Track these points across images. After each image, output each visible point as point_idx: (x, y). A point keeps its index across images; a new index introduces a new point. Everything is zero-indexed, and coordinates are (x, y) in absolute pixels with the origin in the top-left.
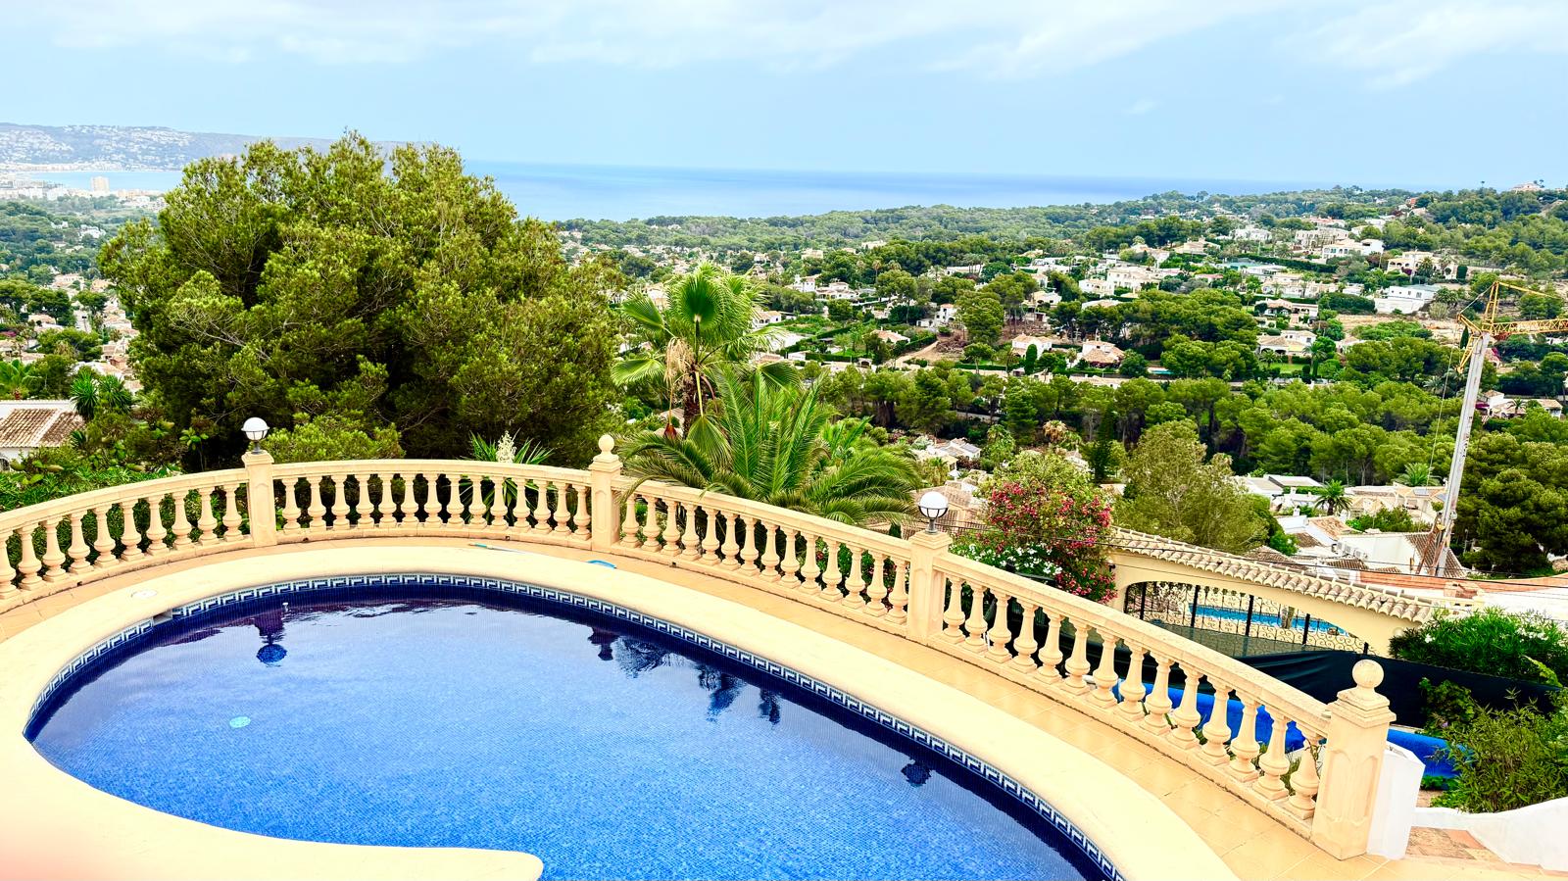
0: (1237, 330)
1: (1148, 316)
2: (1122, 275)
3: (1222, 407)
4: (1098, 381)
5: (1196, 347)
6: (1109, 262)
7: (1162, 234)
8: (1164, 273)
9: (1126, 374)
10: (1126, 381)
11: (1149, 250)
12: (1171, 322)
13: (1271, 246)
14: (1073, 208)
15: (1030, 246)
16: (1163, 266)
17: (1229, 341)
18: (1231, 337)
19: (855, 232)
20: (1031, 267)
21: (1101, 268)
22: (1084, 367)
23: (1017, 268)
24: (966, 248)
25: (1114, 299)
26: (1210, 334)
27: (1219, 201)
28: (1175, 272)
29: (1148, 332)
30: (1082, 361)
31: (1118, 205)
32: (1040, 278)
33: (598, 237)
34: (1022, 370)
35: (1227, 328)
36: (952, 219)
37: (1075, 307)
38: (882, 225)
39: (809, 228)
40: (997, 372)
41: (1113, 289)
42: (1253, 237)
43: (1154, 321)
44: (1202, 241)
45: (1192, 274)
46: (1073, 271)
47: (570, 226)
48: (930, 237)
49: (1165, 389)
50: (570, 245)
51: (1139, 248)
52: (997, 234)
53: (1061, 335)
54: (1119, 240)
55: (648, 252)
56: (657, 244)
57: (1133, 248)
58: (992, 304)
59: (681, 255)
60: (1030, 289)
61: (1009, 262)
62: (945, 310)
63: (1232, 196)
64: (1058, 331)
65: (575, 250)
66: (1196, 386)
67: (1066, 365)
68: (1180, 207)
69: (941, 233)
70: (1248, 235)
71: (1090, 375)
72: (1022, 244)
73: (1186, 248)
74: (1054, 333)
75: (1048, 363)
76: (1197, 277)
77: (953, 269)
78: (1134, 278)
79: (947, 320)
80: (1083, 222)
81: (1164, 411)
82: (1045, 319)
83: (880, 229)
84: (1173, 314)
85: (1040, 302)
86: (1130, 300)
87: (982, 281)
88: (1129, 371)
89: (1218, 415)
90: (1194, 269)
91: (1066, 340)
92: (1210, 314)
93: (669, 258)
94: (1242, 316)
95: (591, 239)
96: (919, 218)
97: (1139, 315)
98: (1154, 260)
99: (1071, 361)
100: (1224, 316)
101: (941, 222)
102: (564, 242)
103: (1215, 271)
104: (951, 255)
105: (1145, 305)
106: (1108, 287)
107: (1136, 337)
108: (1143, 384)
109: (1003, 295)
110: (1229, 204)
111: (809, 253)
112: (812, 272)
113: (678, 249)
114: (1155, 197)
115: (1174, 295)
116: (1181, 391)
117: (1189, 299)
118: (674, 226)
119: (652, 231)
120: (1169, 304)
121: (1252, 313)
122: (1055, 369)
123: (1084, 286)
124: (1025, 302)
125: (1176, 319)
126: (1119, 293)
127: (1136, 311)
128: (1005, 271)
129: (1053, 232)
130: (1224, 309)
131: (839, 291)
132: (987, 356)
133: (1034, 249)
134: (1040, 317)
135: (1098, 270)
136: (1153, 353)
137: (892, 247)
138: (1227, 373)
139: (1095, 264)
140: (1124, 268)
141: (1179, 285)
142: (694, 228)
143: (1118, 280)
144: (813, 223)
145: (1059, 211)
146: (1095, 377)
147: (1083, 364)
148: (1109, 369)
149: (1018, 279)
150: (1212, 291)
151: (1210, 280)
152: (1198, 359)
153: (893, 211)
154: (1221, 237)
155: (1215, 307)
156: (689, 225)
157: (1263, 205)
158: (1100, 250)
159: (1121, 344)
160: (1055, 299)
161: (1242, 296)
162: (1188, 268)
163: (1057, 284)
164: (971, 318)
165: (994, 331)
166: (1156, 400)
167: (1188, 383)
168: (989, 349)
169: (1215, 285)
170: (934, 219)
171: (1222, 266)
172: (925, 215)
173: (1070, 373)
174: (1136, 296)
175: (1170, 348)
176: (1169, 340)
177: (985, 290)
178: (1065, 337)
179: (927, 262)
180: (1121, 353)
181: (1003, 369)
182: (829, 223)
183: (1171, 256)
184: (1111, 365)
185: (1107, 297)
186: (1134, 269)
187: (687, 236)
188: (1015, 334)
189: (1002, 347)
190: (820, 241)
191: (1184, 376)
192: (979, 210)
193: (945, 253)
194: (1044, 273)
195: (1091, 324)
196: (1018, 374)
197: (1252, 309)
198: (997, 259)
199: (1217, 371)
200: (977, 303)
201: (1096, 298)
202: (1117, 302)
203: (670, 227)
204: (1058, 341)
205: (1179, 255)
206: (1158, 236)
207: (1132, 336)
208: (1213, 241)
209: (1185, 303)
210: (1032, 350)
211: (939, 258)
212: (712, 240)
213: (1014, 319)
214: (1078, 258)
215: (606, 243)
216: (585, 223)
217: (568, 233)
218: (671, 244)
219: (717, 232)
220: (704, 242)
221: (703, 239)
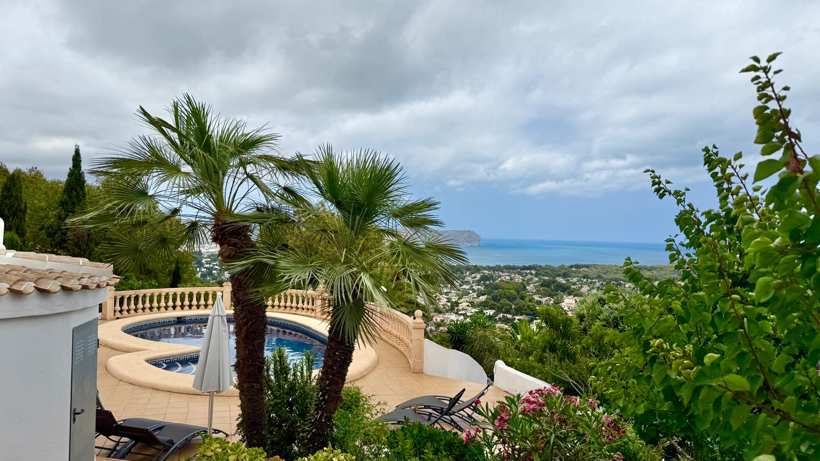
33: (544, 273)
39: (659, 271)
47: (530, 268)
50: (530, 276)
55: (569, 281)
56: (574, 277)
59: (586, 283)
65: (531, 279)
93: (579, 284)
95: (540, 274)
102: (526, 275)
113: (585, 280)
118: (584, 269)
119: (572, 271)
142: (594, 270)
144: (661, 269)
156: (592, 268)
187: (591, 274)
203: (581, 270)
212: (604, 276)
215: (547, 276)
216: (538, 267)
217: (528, 271)
218: (581, 277)
219: (607, 272)
220: (599, 277)
221: (599, 275)
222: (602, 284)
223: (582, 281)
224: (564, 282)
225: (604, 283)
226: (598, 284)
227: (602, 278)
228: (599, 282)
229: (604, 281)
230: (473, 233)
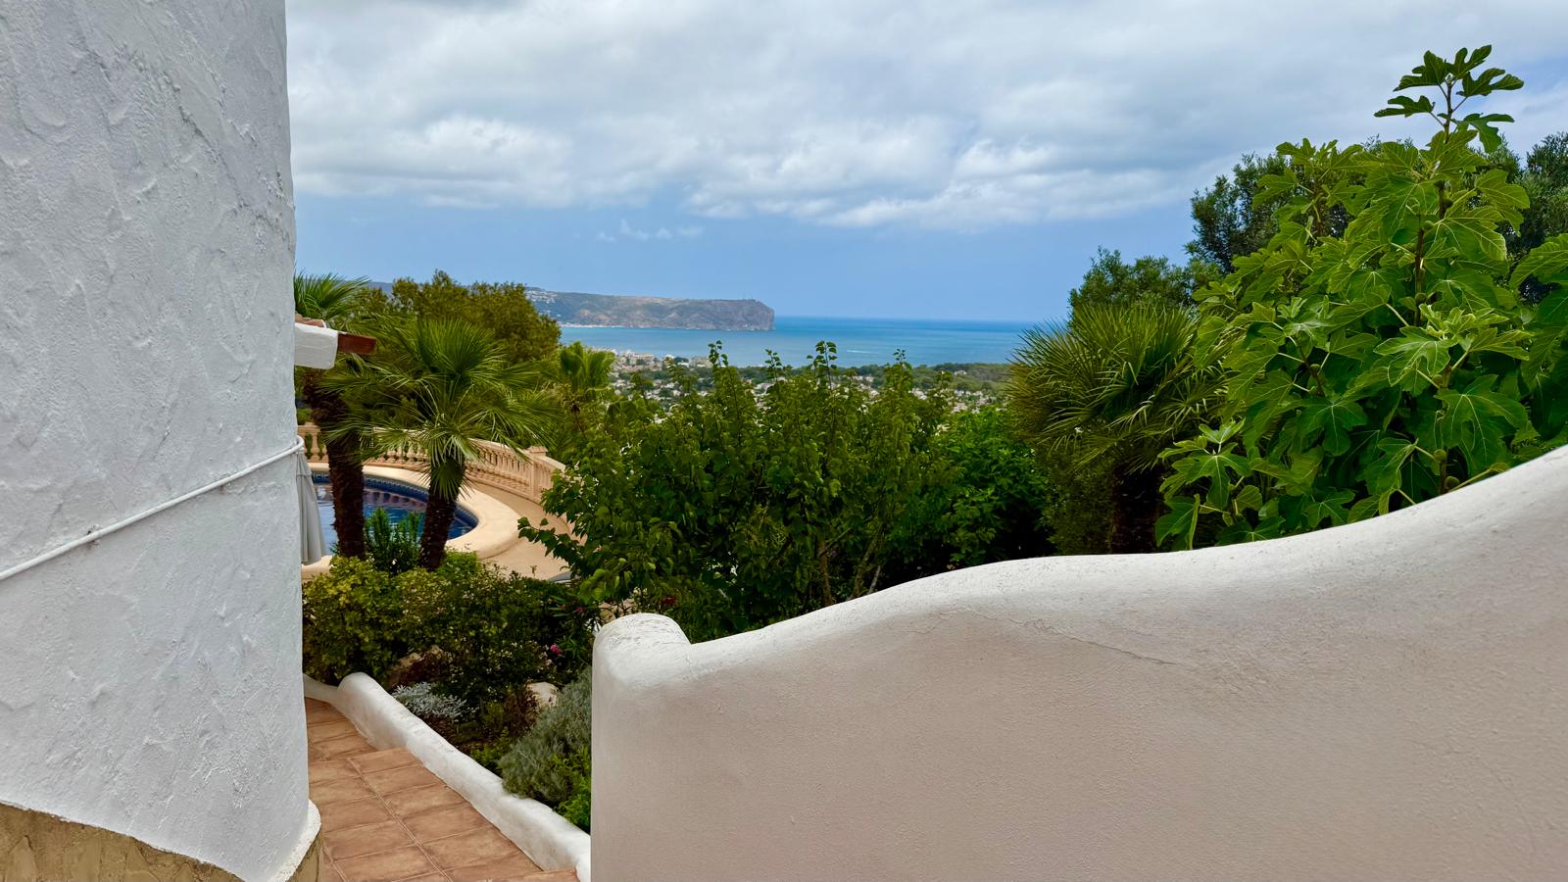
47: (864, 372)
50: (863, 387)
59: (963, 398)
65: (866, 393)
95: (880, 383)
102: (857, 385)
113: (960, 393)
118: (960, 372)
142: (978, 374)
156: (974, 371)
187: (972, 382)
203: (956, 374)
212: (994, 385)
216: (878, 369)
217: (861, 378)
218: (954, 388)
219: (1000, 378)
220: (986, 388)
221: (985, 384)
222: (990, 401)
223: (955, 396)
224: (924, 397)
225: (994, 398)
226: (982, 401)
227: (990, 388)
228: (984, 397)
229: (995, 394)
230: (760, 305)
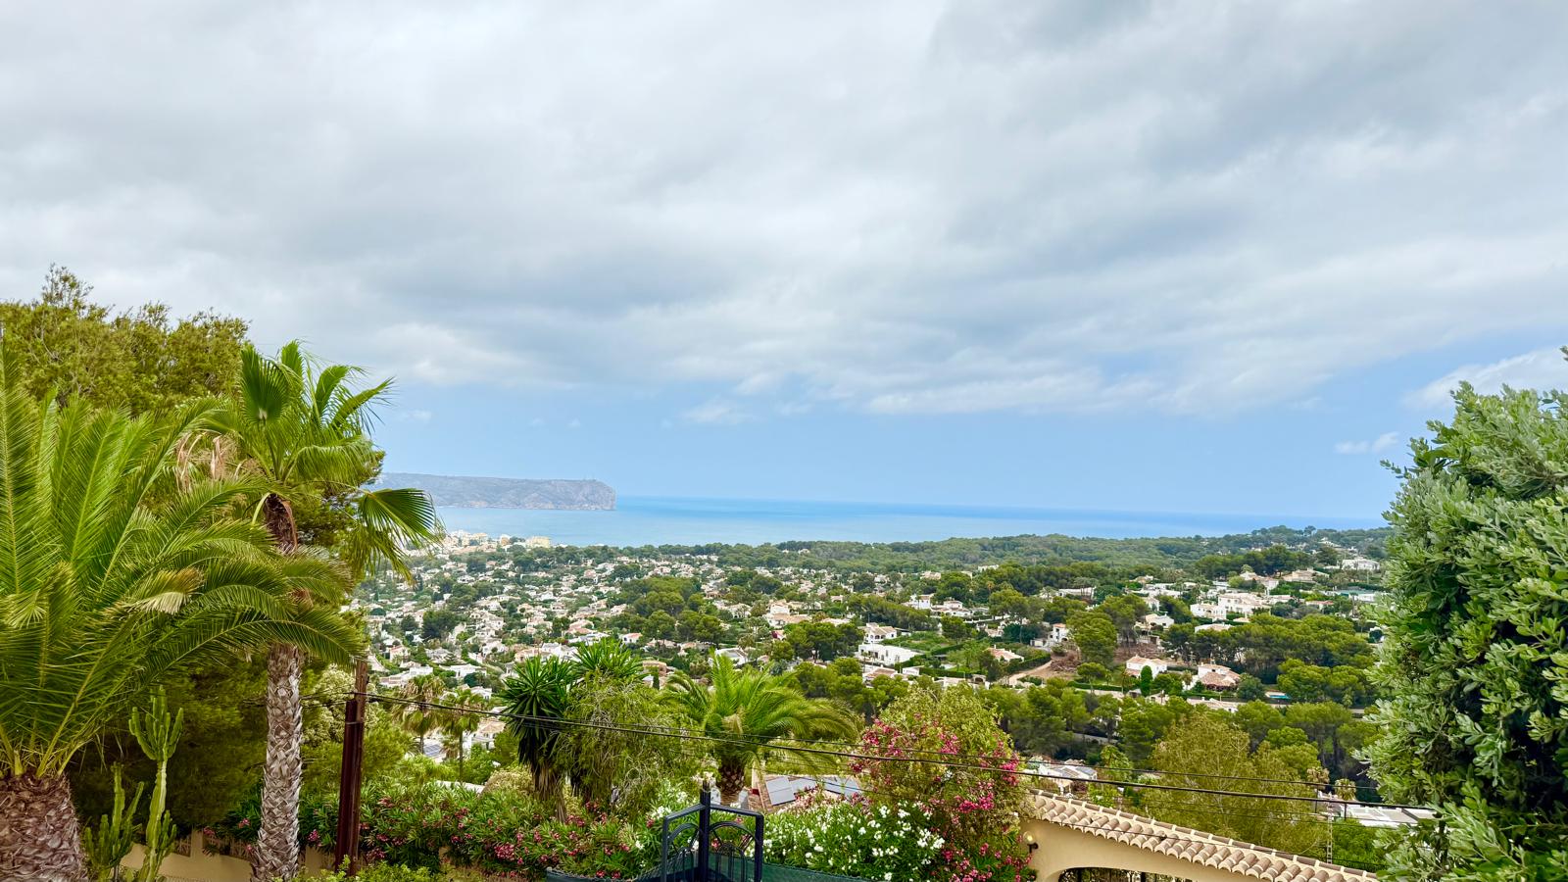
0: (1352, 655)
1: (1261, 641)
2: (1233, 601)
3: (1346, 735)
4: (1216, 705)
5: (1313, 671)
6: (1219, 589)
7: (1270, 563)
8: (1275, 600)
9: (1244, 698)
10: (1242, 704)
11: (1258, 578)
12: (1285, 647)
13: (1380, 576)
14: (1184, 540)
15: (1141, 573)
16: (1273, 592)
17: (1345, 667)
18: (1348, 663)
19: (973, 557)
20: (1142, 591)
21: (1212, 593)
22: (1201, 690)
23: (1129, 592)
24: (1076, 572)
25: (1227, 623)
26: (1327, 660)
27: (1327, 536)
28: (1285, 598)
29: (1263, 657)
30: (1199, 683)
31: (1227, 538)
32: (1149, 602)
33: (732, 560)
34: (1138, 691)
35: (1342, 653)
36: (1067, 548)
37: (1187, 630)
38: (999, 551)
39: (929, 553)
40: (1112, 692)
41: (1225, 614)
42: (1361, 567)
43: (1267, 646)
44: (1311, 571)
45: (1302, 600)
46: (1183, 596)
47: (707, 550)
48: (1044, 563)
49: (1284, 715)
51: (1247, 576)
52: (1110, 562)
53: (1176, 658)
54: (1227, 569)
55: (778, 573)
56: (788, 566)
57: (1242, 575)
58: (1104, 624)
59: (808, 576)
60: (1141, 611)
61: (1121, 587)
62: (1058, 630)
63: (1339, 530)
64: (1172, 653)
66: (1315, 710)
67: (1182, 687)
68: (1289, 540)
69: (1055, 559)
70: (1356, 565)
71: (1207, 698)
72: (1133, 571)
73: (1294, 576)
74: (1169, 655)
75: (1164, 684)
76: (1308, 603)
77: (1065, 591)
78: (1246, 604)
79: (1060, 641)
80: (1195, 553)
81: (1285, 737)
82: (1159, 642)
83: (998, 556)
84: (1285, 639)
85: (1153, 624)
86: (1242, 624)
87: (1094, 603)
88: (1246, 694)
89: (1342, 742)
90: (1305, 596)
91: (1180, 662)
92: (1323, 639)
93: (796, 578)
94: (1357, 641)
95: (726, 562)
96: (1035, 546)
97: (1252, 639)
98: (1264, 588)
99: (1188, 684)
100: (1338, 642)
101: (1055, 550)
103: (1326, 598)
104: (1062, 578)
105: (1256, 629)
106: (1219, 611)
107: (1251, 662)
108: (1260, 708)
109: (1114, 616)
110: (1336, 537)
111: (927, 574)
112: (928, 591)
113: (806, 570)
114: (1264, 531)
115: (1285, 620)
116: (1300, 716)
117: (1301, 624)
118: (804, 550)
119: (785, 554)
120: (1281, 630)
121: (1367, 639)
122: (1172, 692)
123: (1196, 610)
124: (1138, 624)
125: (1289, 644)
126: (1231, 617)
127: (1248, 636)
128: (1116, 594)
129: (1166, 562)
130: (1338, 635)
131: (953, 609)
132: (1100, 676)
133: (1144, 575)
134: (1153, 640)
135: (1209, 596)
136: (1270, 679)
137: (1004, 570)
138: (1348, 698)
139: (1206, 590)
140: (1235, 594)
141: (1291, 611)
142: (822, 552)
143: (1229, 605)
144: (934, 548)
145: (1170, 542)
146: (1212, 700)
147: (1199, 686)
148: (1227, 693)
149: (1129, 601)
150: (1324, 616)
151: (1321, 606)
152: (1315, 683)
153: (1009, 539)
154: (1329, 567)
155: (1328, 633)
156: (819, 549)
157: (1371, 539)
158: (1210, 577)
159: (1236, 668)
160: (1168, 622)
161: (1355, 623)
162: (1299, 596)
163: (1168, 607)
164: (1083, 639)
165: (1106, 651)
166: (1276, 724)
167: (1307, 707)
168: (1103, 668)
169: (1327, 611)
170: (1049, 547)
171: (1333, 593)
172: (1040, 543)
173: (1186, 696)
174: (1246, 620)
175: (1285, 672)
176: (1284, 664)
177: (1096, 610)
178: (1180, 661)
179: (1039, 584)
180: (1237, 676)
181: (1118, 690)
182: (949, 549)
183: (1281, 584)
184: (1228, 688)
185: (1219, 622)
186: (1244, 595)
187: (816, 560)
188: (1130, 656)
189: (1116, 668)
190: (939, 565)
191: (1302, 701)
192: (1092, 539)
193: (1056, 576)
194: (1155, 597)
195: (1206, 648)
196: (1134, 695)
197: (1368, 636)
198: (1108, 583)
199: (1337, 697)
200: (1089, 624)
201: (1208, 621)
202: (1228, 627)
203: (800, 552)
204: (1174, 664)
205: (1288, 583)
206: (1267, 565)
207: (1247, 660)
208: (1322, 570)
209: (1297, 629)
210: (1147, 671)
211: (1054, 580)
212: (839, 563)
213: (1127, 642)
214: (1188, 584)
215: (739, 565)
216: (722, 547)
217: (704, 555)
219: (844, 555)
220: (831, 565)
221: (830, 562)
222: (836, 579)
223: (801, 574)
224: (771, 575)
225: (839, 576)
226: (828, 579)
227: (836, 566)
228: (829, 575)
229: (840, 572)
